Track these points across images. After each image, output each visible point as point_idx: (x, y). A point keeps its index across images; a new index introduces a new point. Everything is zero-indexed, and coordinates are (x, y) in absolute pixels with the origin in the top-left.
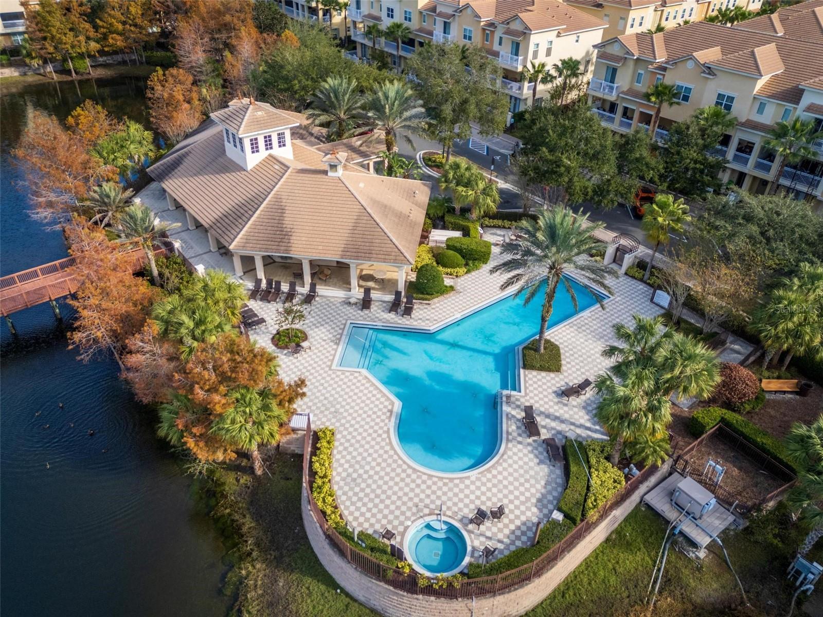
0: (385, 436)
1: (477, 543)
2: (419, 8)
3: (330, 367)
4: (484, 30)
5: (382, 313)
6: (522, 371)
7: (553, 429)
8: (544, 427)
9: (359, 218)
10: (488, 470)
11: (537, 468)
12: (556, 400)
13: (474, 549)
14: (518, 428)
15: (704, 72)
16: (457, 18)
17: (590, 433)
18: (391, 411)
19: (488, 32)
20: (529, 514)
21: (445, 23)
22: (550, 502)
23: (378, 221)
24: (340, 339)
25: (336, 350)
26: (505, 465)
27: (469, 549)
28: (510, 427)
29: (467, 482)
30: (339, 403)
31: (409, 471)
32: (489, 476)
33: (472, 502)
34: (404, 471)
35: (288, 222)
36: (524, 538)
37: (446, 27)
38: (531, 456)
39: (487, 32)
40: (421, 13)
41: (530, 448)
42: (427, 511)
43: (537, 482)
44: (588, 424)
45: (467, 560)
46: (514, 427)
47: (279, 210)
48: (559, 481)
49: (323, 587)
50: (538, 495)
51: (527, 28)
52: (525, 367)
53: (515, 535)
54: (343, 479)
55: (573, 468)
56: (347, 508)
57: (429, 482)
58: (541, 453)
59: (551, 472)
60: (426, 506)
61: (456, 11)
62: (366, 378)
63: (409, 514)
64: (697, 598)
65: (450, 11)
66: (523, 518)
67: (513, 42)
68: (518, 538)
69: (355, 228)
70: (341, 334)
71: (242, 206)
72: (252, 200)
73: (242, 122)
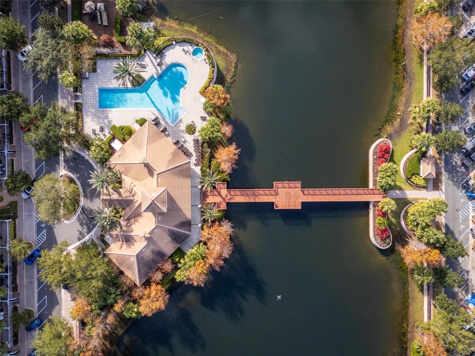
0: (190, 83)
1: (191, 49)
3: (188, 112)
5: (162, 124)
6: (146, 80)
7: (156, 61)
8: (157, 62)
9: (151, 143)
10: (177, 61)
11: (168, 55)
12: (147, 67)
13: (193, 48)
14: (162, 66)
17: (149, 54)
18: (184, 89)
20: (178, 48)
22: (172, 47)
23: (147, 138)
24: (180, 121)
25: (183, 118)
26: (173, 60)
27: (193, 49)
28: (164, 67)
29: (183, 61)
30: (193, 100)
31: (192, 71)
32: (178, 60)
33: (185, 57)
34: (192, 72)
35: (170, 157)
36: (183, 44)
38: (166, 58)
41: (165, 60)
42: (195, 61)
43: (170, 52)
44: (147, 56)
45: (195, 47)
46: (163, 66)
47: (170, 162)
48: (166, 49)
49: (219, 66)
50: (173, 50)
52: (145, 80)
53: (184, 46)
54: (204, 79)
55: (162, 48)
56: (206, 77)
57: (190, 66)
58: (164, 57)
59: (166, 52)
60: (194, 62)
62: (183, 103)
63: (198, 63)
64: (161, 21)
66: (180, 47)
68: (184, 45)
69: (155, 141)
70: (178, 123)
71: (178, 175)
72: (174, 174)
73: (162, 193)
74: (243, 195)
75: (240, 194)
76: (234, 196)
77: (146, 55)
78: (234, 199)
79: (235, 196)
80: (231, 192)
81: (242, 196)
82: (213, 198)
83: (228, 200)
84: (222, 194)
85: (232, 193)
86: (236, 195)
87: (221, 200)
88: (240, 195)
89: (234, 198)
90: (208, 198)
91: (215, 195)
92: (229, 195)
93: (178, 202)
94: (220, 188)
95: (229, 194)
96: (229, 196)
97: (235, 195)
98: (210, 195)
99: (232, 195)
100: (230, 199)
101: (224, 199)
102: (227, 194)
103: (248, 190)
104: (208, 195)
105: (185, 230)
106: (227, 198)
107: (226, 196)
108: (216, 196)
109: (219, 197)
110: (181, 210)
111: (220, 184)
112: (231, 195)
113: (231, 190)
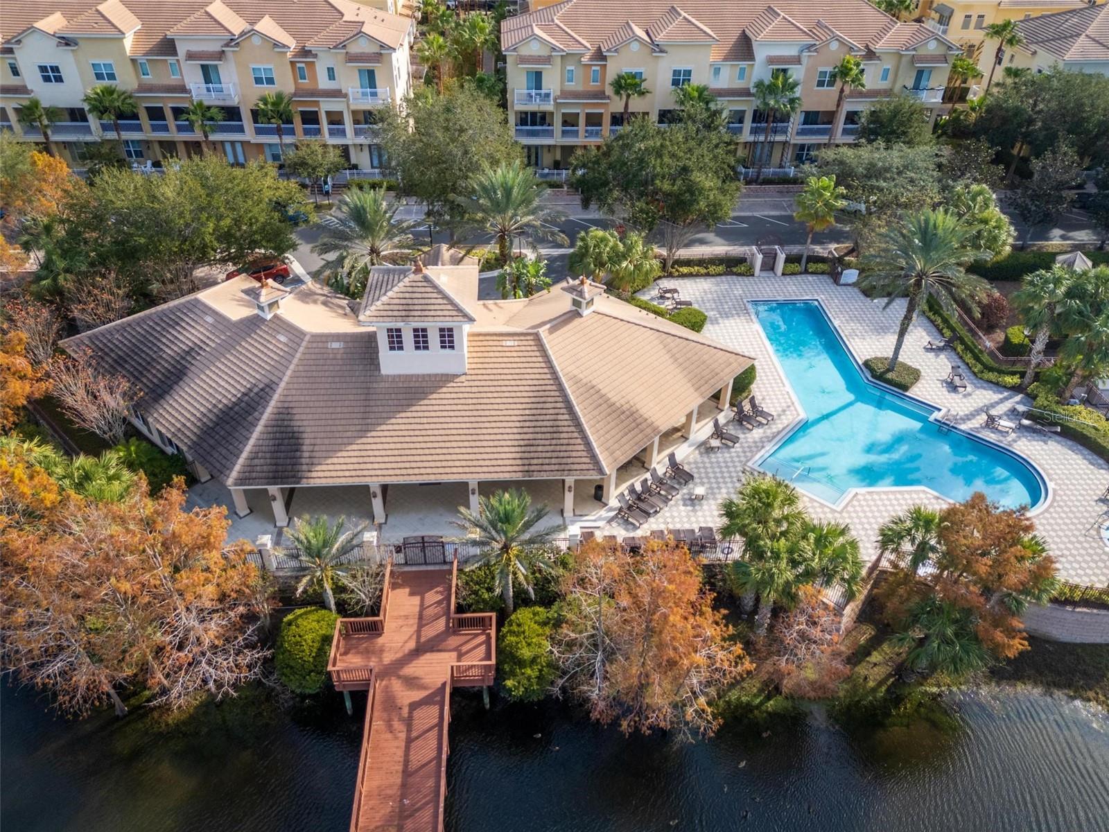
2: (128, 54)
4: (292, 63)
5: (750, 434)
6: (909, 394)
15: (655, 51)
16: (230, 56)
17: (1012, 400)
19: (302, 65)
21: (203, 66)
37: (208, 74)
39: (298, 65)
40: (133, 61)
44: (1001, 396)
51: (383, 46)
52: (907, 389)
61: (227, 45)
65: (215, 47)
67: (359, 70)
71: (534, 418)
72: (539, 402)
73: (451, 302)
74: (404, 785)
75: (414, 764)
76: (409, 723)
77: (1006, 394)
78: (390, 728)
79: (403, 736)
80: (434, 710)
81: (398, 780)
82: (407, 617)
83: (387, 690)
84: (428, 656)
85: (428, 717)
86: (409, 741)
87: (388, 658)
88: (406, 762)
89: (397, 725)
90: (412, 594)
91: (420, 626)
92: (418, 695)
93: (400, 422)
94: (464, 649)
95: (422, 694)
96: (406, 697)
97: (409, 731)
98: (427, 603)
99: (416, 714)
100: (390, 704)
101: (392, 670)
102: (424, 687)
103: (436, 816)
104: (427, 595)
105: (254, 456)
106: (396, 685)
107: (411, 682)
108: (418, 632)
109: (412, 645)
110: (363, 432)
111: (483, 647)
112: (414, 706)
113: (447, 708)
